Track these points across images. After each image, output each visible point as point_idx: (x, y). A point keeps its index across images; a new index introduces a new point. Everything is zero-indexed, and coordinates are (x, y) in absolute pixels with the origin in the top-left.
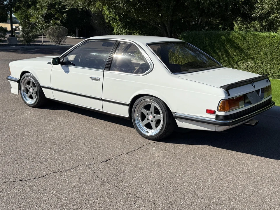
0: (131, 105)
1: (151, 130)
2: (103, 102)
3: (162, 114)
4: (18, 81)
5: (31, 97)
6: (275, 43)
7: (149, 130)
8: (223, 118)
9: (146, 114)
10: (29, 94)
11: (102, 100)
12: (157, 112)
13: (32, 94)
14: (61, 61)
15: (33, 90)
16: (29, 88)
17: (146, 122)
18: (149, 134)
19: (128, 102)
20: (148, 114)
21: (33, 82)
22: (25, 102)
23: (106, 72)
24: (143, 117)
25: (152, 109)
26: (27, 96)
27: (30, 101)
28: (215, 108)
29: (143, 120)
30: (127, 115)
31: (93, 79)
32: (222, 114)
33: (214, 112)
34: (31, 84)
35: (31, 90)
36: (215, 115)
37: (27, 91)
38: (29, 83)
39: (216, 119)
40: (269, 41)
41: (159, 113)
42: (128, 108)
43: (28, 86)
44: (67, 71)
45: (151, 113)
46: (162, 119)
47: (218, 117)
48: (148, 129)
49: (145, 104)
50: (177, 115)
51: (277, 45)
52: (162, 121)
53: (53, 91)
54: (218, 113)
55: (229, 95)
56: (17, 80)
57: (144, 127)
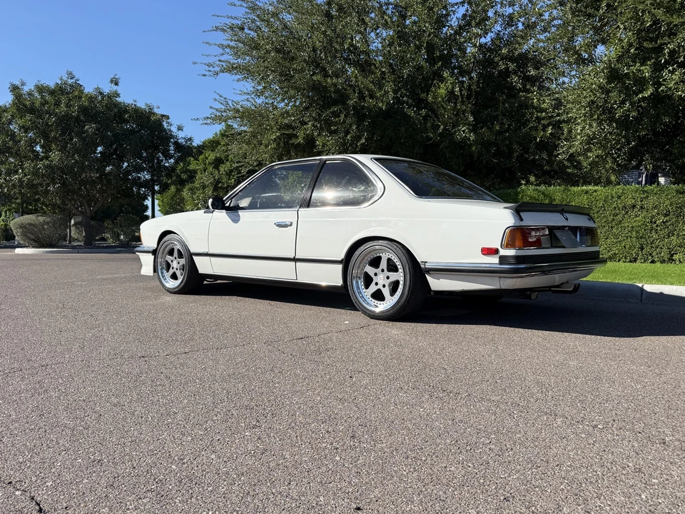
0: (346, 262)
1: (382, 302)
2: (298, 264)
3: (401, 270)
4: (154, 252)
5: (174, 277)
6: (597, 201)
7: (379, 302)
8: (512, 261)
9: (372, 276)
10: (171, 271)
11: (295, 260)
12: (392, 267)
13: (176, 271)
14: (227, 205)
15: (179, 263)
16: (172, 261)
17: (373, 288)
18: (377, 310)
19: (341, 256)
20: (376, 274)
21: (179, 251)
22: (163, 286)
23: (303, 211)
24: (368, 280)
25: (384, 264)
26: (168, 275)
27: (171, 283)
28: (496, 244)
29: (367, 286)
30: (338, 282)
31: (280, 225)
32: (511, 252)
33: (495, 251)
34: (176, 254)
35: (175, 264)
36: (498, 256)
37: (168, 266)
38: (171, 253)
39: (501, 263)
40: (588, 198)
41: (396, 270)
42: (340, 267)
43: (169, 258)
44: (236, 220)
45: (383, 271)
46: (401, 280)
47: (503, 259)
48: (376, 302)
49: (372, 257)
50: (428, 266)
51: (601, 205)
52: (401, 283)
53: (213, 259)
54: (503, 252)
55: (522, 220)
56: (151, 250)
57: (371, 299)
